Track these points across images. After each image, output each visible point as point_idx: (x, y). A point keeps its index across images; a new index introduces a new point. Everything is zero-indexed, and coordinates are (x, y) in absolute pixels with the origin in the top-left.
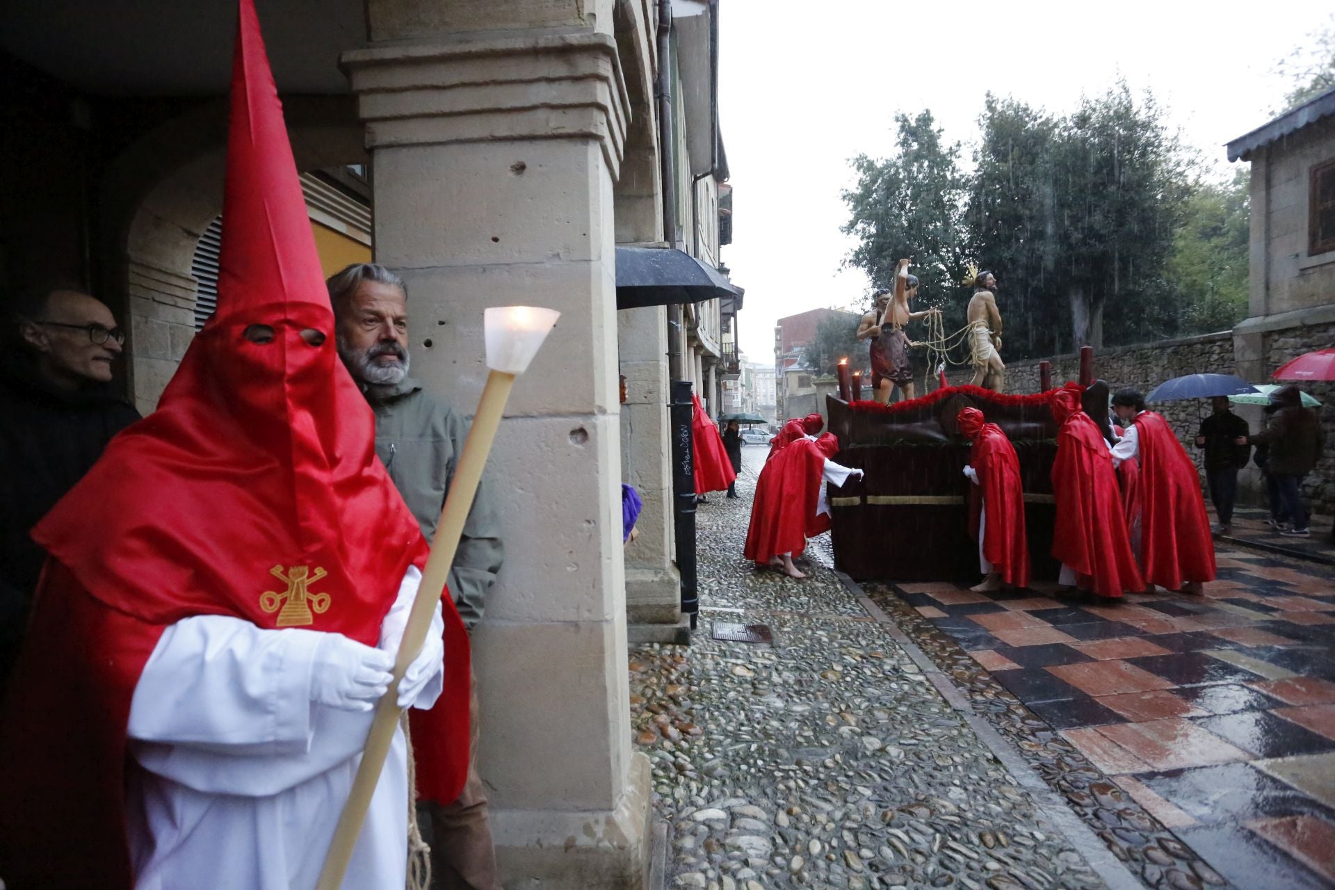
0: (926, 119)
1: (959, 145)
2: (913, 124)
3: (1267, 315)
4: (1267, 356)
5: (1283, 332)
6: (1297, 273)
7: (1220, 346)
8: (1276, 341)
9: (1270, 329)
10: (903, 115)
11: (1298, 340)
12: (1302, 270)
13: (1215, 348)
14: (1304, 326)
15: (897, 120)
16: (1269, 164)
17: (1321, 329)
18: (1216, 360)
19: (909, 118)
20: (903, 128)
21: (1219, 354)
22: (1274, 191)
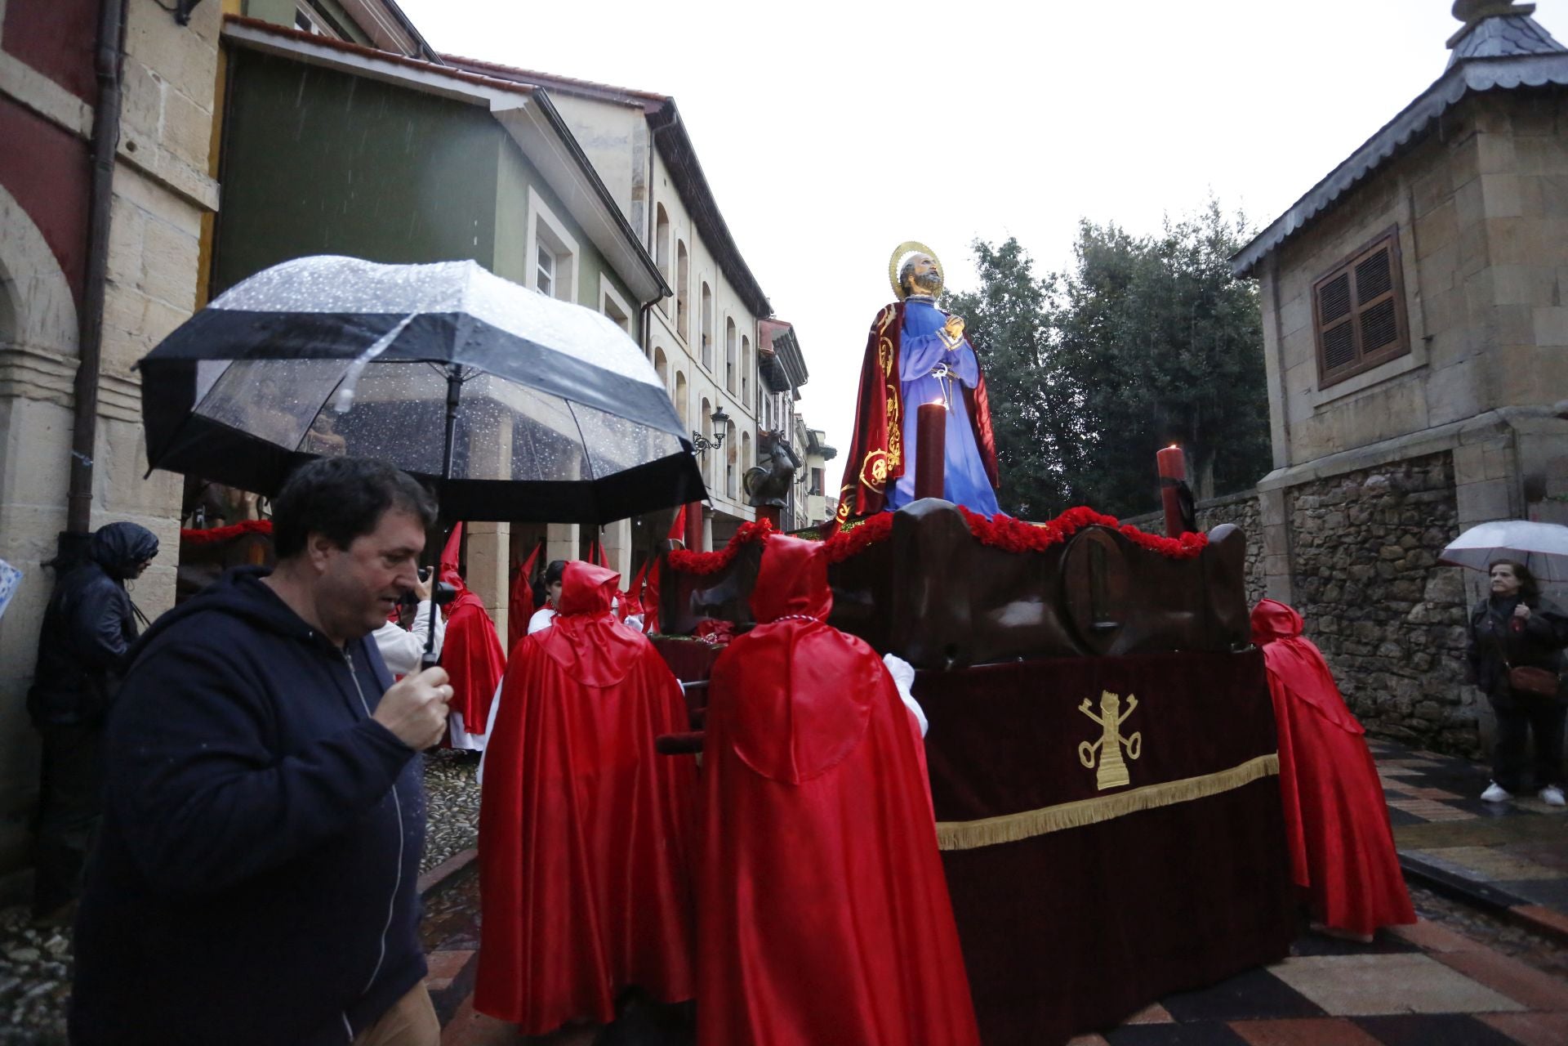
0: (1012, 248)
1: (1053, 277)
2: (996, 254)
3: (1290, 466)
4: (1291, 519)
5: (1301, 487)
6: (1311, 413)
7: (1251, 506)
8: (1298, 499)
9: (1289, 484)
10: (982, 244)
11: (1316, 497)
12: (1317, 408)
13: (1247, 509)
14: (1319, 479)
15: (978, 249)
16: (1276, 280)
17: (1334, 483)
18: (1249, 525)
19: (990, 247)
20: (984, 259)
21: (1251, 516)
22: (1283, 311)
